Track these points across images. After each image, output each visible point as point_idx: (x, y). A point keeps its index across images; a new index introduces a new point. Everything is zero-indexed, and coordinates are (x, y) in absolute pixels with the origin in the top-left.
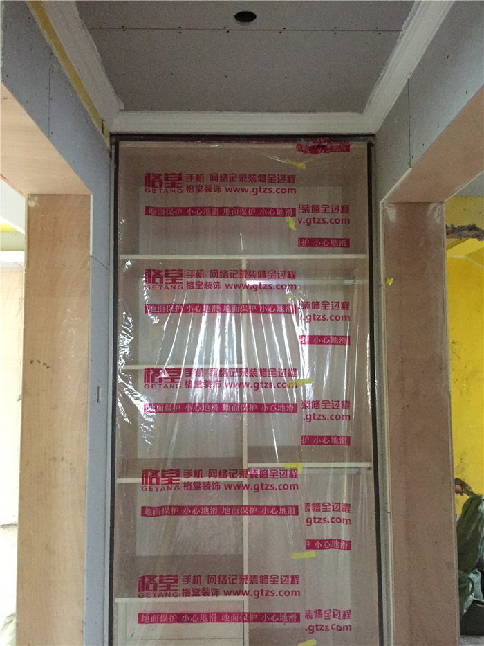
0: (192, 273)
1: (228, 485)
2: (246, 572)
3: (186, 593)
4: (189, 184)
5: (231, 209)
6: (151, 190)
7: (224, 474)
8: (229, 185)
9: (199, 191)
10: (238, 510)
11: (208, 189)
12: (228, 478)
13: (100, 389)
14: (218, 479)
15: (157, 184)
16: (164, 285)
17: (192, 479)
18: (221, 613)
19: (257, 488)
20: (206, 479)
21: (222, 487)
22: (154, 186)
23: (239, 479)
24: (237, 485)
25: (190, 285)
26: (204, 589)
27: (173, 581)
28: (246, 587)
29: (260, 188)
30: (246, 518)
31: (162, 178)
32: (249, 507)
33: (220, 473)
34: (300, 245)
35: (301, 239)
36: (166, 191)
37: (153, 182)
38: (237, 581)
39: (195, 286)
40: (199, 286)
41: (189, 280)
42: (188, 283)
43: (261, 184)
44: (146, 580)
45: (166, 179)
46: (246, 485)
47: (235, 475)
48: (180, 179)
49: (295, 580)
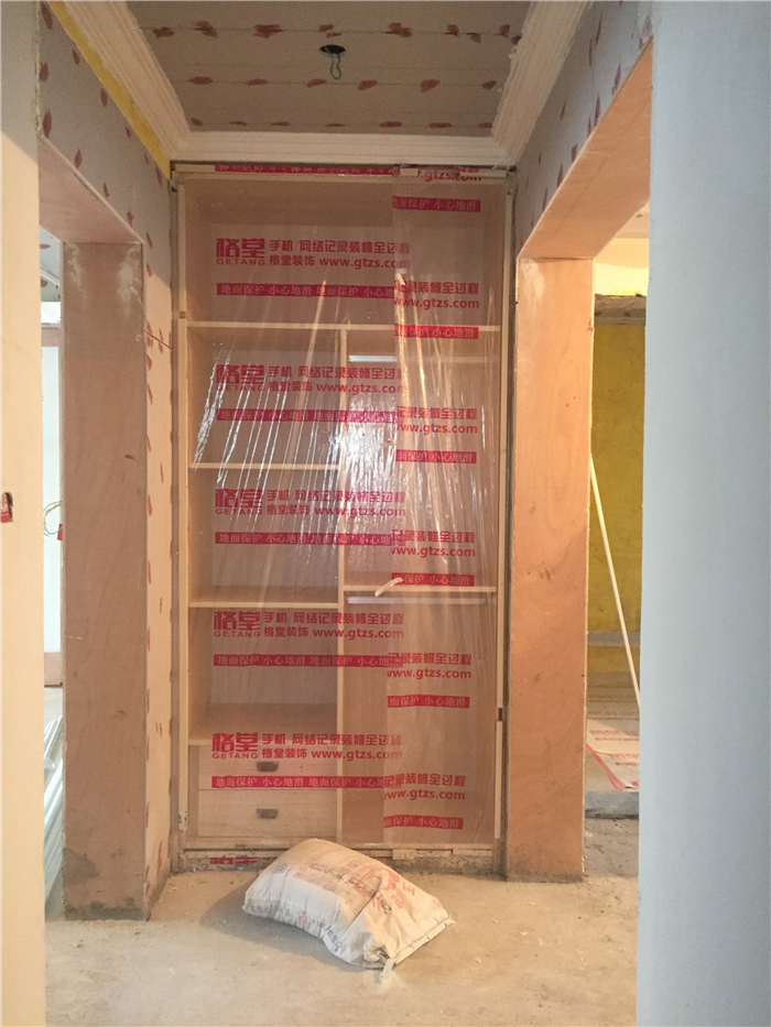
47: (327, 620)
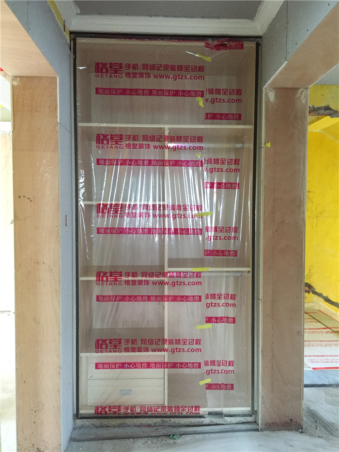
0: (129, 137)
1: (155, 282)
2: (166, 337)
3: (127, 350)
4: (127, 71)
5: (158, 90)
6: (100, 76)
7: (151, 275)
8: (156, 72)
9: (135, 77)
10: (161, 298)
11: (141, 75)
12: (155, 277)
13: (67, 217)
14: (148, 278)
15: (104, 70)
16: (110, 145)
17: (130, 278)
18: (150, 363)
19: (174, 284)
20: (140, 278)
21: (151, 283)
22: (102, 72)
23: (162, 278)
24: (161, 282)
25: (128, 146)
26: (138, 348)
27: (118, 343)
28: (166, 346)
29: (179, 75)
30: (166, 303)
31: (108, 66)
32: (168, 296)
33: (149, 274)
34: (207, 118)
35: (207, 114)
36: (111, 76)
37: (102, 69)
38: (161, 343)
39: (132, 146)
40: (135, 146)
41: (128, 142)
42: (126, 144)
43: (179, 72)
44: (100, 342)
45: (111, 67)
46: (166, 282)
47: (159, 276)
48: (121, 67)
49: (198, 342)
